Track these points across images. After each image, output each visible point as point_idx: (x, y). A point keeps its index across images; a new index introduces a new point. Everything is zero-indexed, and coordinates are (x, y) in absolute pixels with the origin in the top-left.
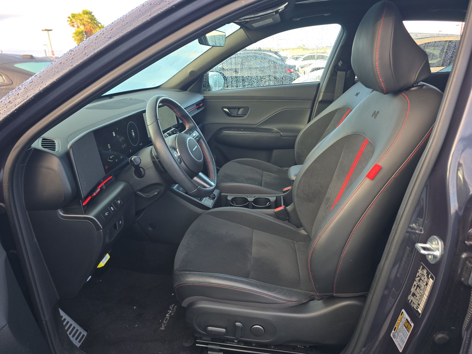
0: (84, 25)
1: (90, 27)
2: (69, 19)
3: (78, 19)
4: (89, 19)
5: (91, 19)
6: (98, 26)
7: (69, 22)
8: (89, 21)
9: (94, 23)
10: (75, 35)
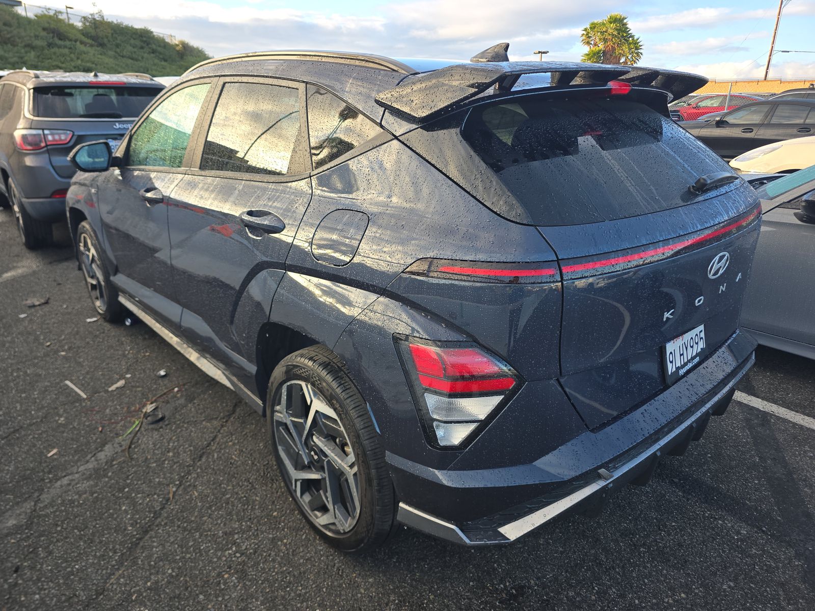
0: (605, 40)
1: (614, 44)
2: (584, 32)
3: (598, 32)
4: (617, 30)
5: (619, 30)
6: (627, 41)
7: (584, 37)
8: (615, 33)
9: (623, 36)
10: (586, 58)
